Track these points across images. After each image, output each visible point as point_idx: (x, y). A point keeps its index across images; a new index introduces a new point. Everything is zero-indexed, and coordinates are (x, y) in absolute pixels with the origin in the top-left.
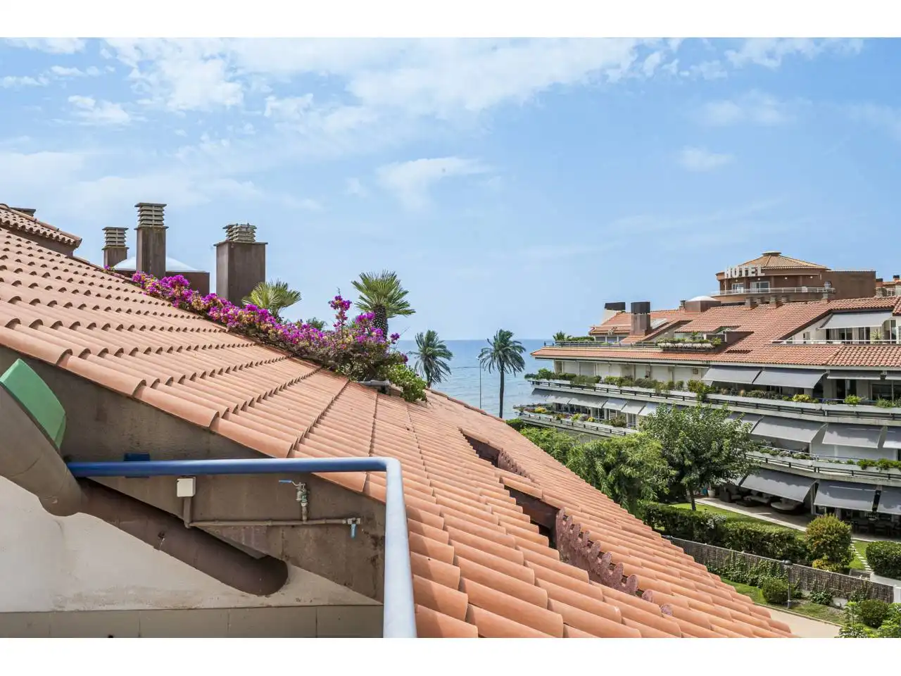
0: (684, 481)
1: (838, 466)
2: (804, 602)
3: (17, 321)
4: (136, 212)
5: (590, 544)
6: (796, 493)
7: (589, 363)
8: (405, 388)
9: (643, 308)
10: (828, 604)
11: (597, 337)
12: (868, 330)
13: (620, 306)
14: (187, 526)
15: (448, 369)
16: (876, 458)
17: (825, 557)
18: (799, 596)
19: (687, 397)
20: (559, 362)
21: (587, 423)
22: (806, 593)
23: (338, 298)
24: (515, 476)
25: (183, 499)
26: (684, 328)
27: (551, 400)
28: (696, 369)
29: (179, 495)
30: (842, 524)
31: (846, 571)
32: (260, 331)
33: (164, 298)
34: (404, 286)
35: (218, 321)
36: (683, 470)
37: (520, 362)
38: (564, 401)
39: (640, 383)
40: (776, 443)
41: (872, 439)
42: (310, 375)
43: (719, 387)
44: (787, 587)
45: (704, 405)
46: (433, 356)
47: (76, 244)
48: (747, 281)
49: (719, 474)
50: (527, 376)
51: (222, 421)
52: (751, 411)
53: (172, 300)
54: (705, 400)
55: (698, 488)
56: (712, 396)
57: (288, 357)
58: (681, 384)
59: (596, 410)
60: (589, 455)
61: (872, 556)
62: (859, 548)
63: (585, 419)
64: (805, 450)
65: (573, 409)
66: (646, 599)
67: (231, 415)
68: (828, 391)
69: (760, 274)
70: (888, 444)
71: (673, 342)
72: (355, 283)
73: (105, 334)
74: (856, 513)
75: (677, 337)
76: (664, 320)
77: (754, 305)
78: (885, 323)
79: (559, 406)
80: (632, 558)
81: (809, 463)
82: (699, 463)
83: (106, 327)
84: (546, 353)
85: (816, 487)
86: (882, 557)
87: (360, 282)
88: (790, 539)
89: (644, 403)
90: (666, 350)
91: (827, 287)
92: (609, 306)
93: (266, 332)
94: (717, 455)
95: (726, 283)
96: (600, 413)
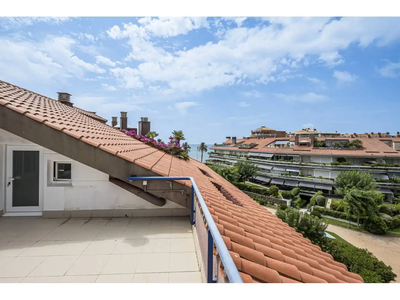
0: (243, 178)
1: (276, 175)
2: (268, 204)
3: (88, 137)
4: (120, 114)
5: (229, 194)
6: (267, 180)
7: (222, 150)
8: (185, 157)
9: (234, 138)
10: (273, 205)
11: (224, 145)
12: (284, 144)
13: (230, 138)
14: (145, 191)
15: (190, 151)
16: (284, 173)
17: (273, 194)
18: (267, 203)
19: (244, 159)
20: (215, 150)
21: (221, 164)
22: (268, 202)
23: (171, 137)
24: (211, 178)
25: (144, 185)
26: (244, 143)
27: (213, 159)
28: (246, 153)
29: (144, 184)
30: (277, 187)
31: (277, 198)
32: (152, 144)
33: (130, 136)
34: (183, 134)
35: (143, 141)
36: (243, 175)
37: (206, 150)
38: (216, 159)
39: (233, 155)
40: (263, 169)
41: (284, 169)
42: (157, 151)
43: (251, 156)
44: (264, 201)
45: (247, 161)
46: (187, 148)
47: (107, 121)
48: (258, 133)
49: (250, 176)
50: (208, 153)
51: (136, 161)
52: (258, 162)
53: (132, 136)
54: (248, 159)
55: (246, 179)
56: (249, 159)
57: (159, 150)
58: (243, 156)
59: (223, 161)
60: (222, 171)
61: (283, 195)
62: (280, 192)
63: (221, 163)
64: (269, 171)
65: (218, 161)
66: (243, 207)
67: (138, 159)
68: (275, 158)
69: (261, 131)
70: (287, 170)
71: (241, 146)
72: (173, 133)
73: (109, 140)
74: (280, 185)
75: (242, 145)
76: (239, 141)
77: (259, 138)
78: (288, 143)
79: (215, 160)
80: (239, 198)
81: (270, 174)
82: (246, 173)
83: (109, 139)
84: (213, 148)
85: (271, 179)
86: (285, 195)
87: (174, 132)
88: (265, 190)
89: (234, 160)
90: (240, 148)
91: (275, 134)
92: (227, 138)
93: (154, 144)
94: (250, 172)
95: (253, 133)
96: (224, 162)
